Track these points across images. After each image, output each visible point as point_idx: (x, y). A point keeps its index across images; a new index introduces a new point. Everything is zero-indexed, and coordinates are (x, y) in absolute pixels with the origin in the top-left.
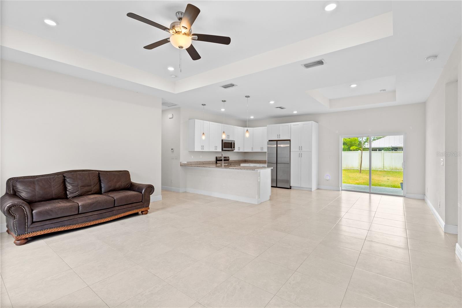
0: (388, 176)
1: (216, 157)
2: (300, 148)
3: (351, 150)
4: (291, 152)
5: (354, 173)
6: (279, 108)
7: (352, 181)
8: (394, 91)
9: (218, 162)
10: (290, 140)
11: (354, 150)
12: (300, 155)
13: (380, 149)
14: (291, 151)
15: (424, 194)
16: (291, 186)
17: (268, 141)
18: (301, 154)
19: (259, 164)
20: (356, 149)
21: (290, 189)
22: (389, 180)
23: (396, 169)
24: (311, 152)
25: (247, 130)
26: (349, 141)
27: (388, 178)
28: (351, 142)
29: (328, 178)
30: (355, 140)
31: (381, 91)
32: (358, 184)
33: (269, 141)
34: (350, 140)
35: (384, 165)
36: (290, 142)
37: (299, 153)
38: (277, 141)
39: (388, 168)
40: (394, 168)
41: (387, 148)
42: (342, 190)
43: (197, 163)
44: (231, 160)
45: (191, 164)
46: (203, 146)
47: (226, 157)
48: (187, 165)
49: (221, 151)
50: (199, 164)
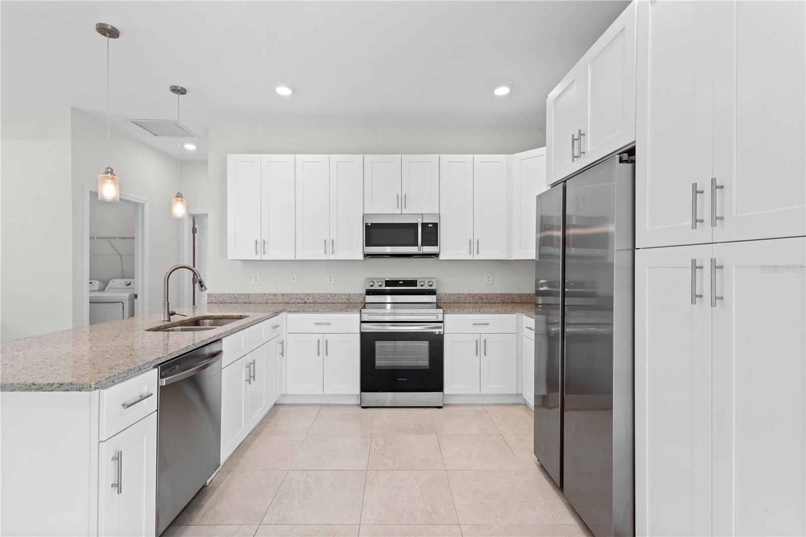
9: (368, 298)
43: (275, 301)
44: (450, 294)
45: (248, 303)
46: (264, 243)
47: (413, 283)
48: (231, 303)
49: (361, 257)
50: (285, 303)
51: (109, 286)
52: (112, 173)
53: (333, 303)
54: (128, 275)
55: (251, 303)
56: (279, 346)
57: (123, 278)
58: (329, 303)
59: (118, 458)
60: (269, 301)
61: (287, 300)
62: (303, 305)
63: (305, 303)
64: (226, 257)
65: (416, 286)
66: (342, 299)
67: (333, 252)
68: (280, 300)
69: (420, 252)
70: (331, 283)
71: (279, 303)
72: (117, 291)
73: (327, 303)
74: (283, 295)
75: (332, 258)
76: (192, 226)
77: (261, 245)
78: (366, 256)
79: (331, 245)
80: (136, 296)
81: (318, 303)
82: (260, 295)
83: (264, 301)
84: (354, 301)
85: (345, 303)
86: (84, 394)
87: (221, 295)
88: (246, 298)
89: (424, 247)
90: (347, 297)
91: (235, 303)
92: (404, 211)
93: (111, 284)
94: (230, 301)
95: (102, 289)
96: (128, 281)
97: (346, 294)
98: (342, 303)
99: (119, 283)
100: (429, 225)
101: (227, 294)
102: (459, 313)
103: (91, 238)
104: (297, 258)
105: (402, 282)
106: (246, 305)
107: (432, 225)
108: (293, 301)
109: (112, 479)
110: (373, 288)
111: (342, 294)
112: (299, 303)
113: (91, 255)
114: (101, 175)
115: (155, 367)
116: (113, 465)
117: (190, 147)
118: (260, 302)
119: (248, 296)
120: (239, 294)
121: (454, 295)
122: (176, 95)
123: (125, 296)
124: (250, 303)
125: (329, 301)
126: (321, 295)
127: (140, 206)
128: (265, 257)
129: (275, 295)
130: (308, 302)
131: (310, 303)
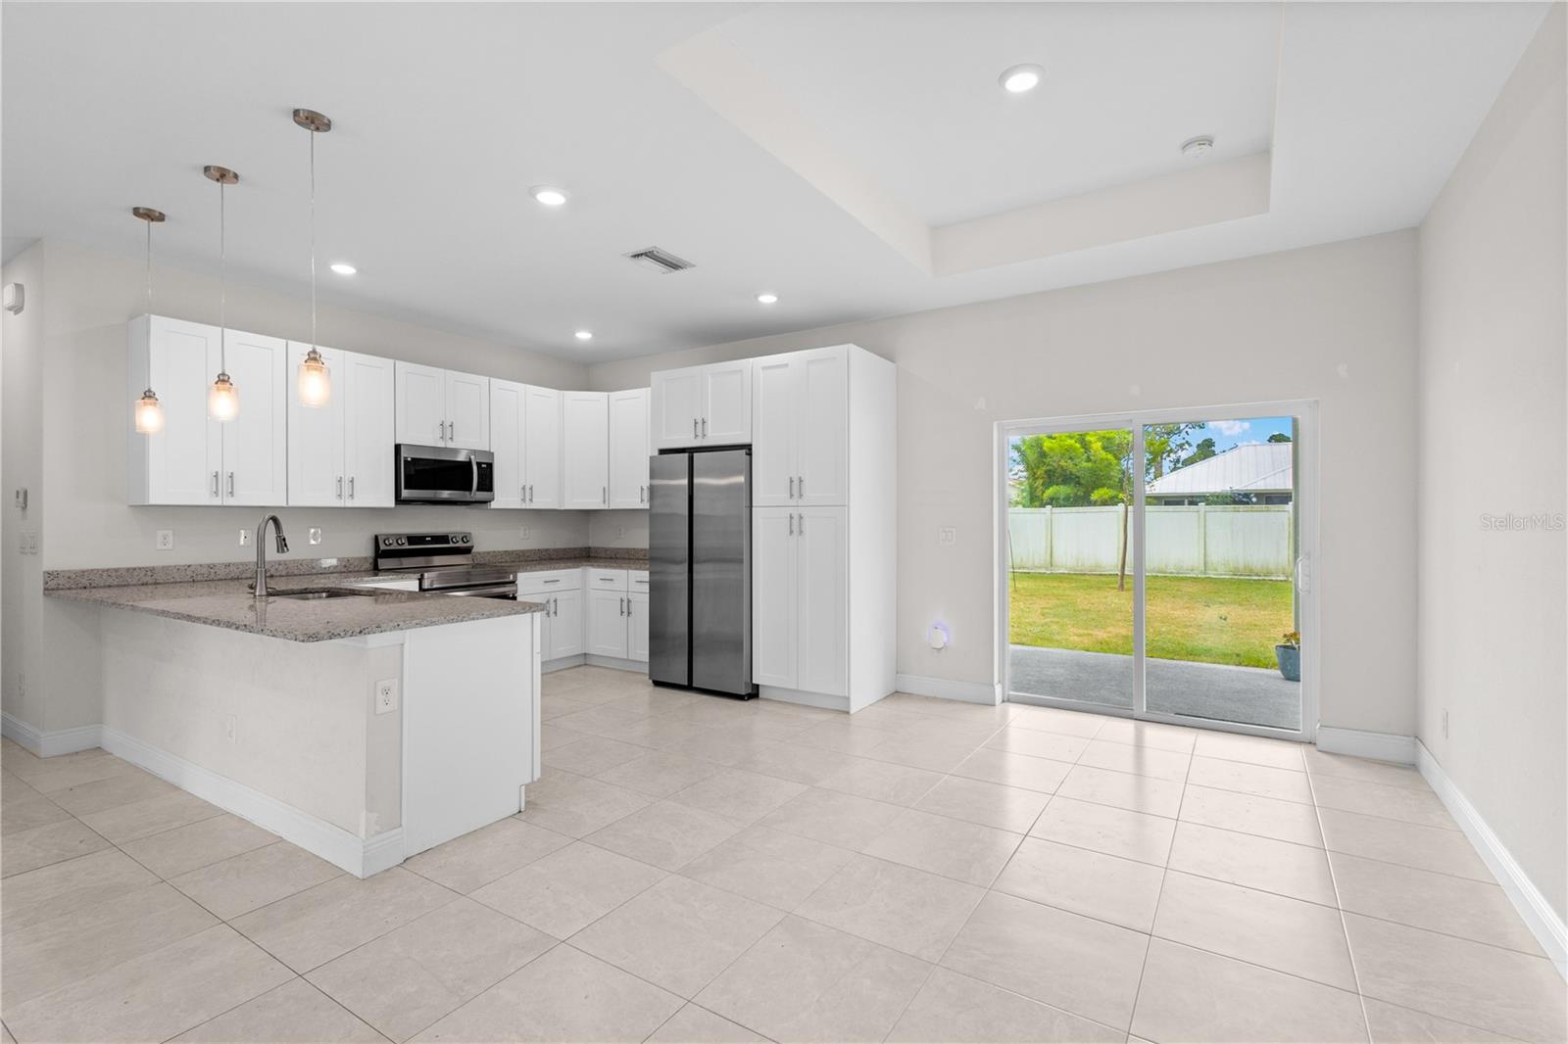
0: (1221, 600)
1: (376, 537)
2: (796, 487)
3: (1095, 504)
4: (753, 509)
5: (1099, 588)
6: (646, 262)
7: (1081, 631)
8: (1263, 153)
9: (383, 563)
10: (748, 448)
11: (1104, 503)
12: (795, 526)
13: (1193, 500)
14: (754, 505)
15: (1417, 737)
16: (758, 686)
17: (656, 453)
18: (801, 517)
19: (621, 567)
20: (1112, 498)
21: (752, 703)
22: (1225, 619)
23: (1251, 573)
24: (845, 506)
25: (313, 357)
26: (1089, 469)
27: (1223, 611)
28: (1093, 472)
29: (941, 639)
30: (1107, 467)
31: (1185, 147)
32: (1104, 647)
33: (662, 452)
34: (1090, 464)
35: (1208, 559)
36: (750, 454)
37: (791, 510)
38: (691, 451)
39: (1221, 570)
40: (1241, 566)
41: (1218, 497)
42: (1007, 700)
43: (212, 576)
44: (484, 553)
45: (151, 584)
46: (230, 477)
47: (444, 539)
48: (109, 586)
49: (390, 504)
50: (232, 579)
55: (159, 584)
60: (199, 578)
65: (446, 543)
67: (352, 496)
69: (473, 498)
71: (221, 580)
73: (311, 574)
74: (228, 565)
75: (349, 504)
77: (224, 480)
79: (349, 485)
81: (295, 575)
83: (188, 578)
84: (357, 569)
88: (145, 575)
89: (478, 492)
90: (344, 563)
91: (118, 586)
92: (450, 445)
94: (108, 584)
97: (343, 559)
101: (98, 570)
104: (291, 504)
105: (431, 539)
106: (145, 589)
107: (486, 466)
108: (249, 575)
110: (388, 548)
118: (179, 580)
119: (151, 571)
120: (128, 569)
121: (488, 553)
122: (142, 221)
124: (156, 584)
125: (314, 571)
126: (303, 563)
130: (278, 574)
131: (280, 576)
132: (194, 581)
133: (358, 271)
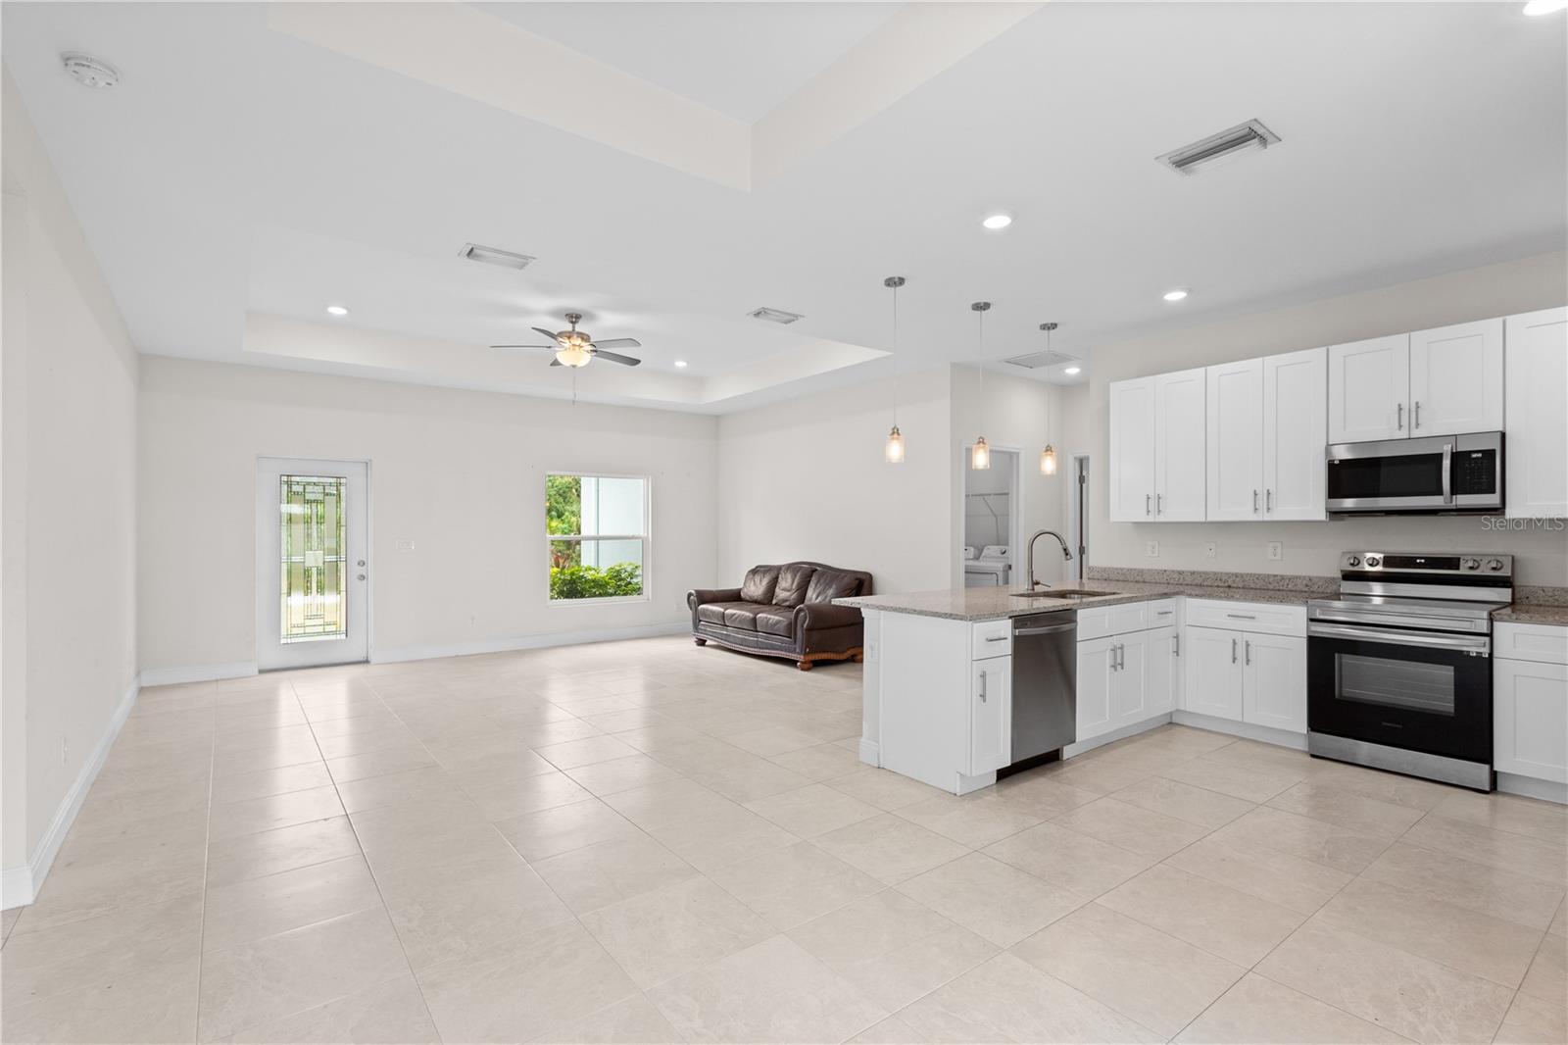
9: (1346, 587)
43: (1181, 581)
44: (1554, 589)
45: (1142, 583)
46: (1159, 498)
47: (1453, 562)
49: (1322, 516)
50: (1196, 585)
51: (983, 554)
52: (983, 443)
53: (1279, 590)
54: (1002, 540)
55: (1146, 583)
56: (1172, 642)
57: (998, 544)
58: (1273, 590)
59: (983, 676)
60: (1172, 581)
61: (1199, 581)
62: (1227, 590)
63: (1229, 587)
64: (1109, 517)
65: (1458, 569)
66: (1296, 585)
67: (1269, 509)
68: (1189, 580)
69: (1453, 505)
70: (1276, 558)
71: (1188, 585)
72: (991, 561)
73: (1268, 590)
74: (1193, 573)
75: (1267, 517)
76: (1078, 474)
77: (1156, 501)
78: (1335, 514)
79: (1265, 499)
80: (1010, 567)
81: (1252, 589)
82: (1158, 572)
83: (1164, 581)
84: (1319, 589)
85: (1301, 591)
86: (963, 623)
87: (1104, 570)
88: (1139, 575)
89: (1458, 496)
90: (1304, 582)
91: (1123, 581)
92: (1416, 433)
93: (985, 551)
94: (1117, 579)
95: (977, 558)
96: (1003, 548)
97: (1304, 577)
98: (1296, 591)
99: (992, 550)
100: (1474, 456)
101: (1113, 569)
102: (1530, 621)
103: (967, 496)
104: (1209, 519)
105: (1423, 561)
106: (1138, 585)
107: (1480, 455)
108: (1209, 584)
109: (980, 692)
110: (1356, 569)
111: (1297, 577)
112: (1218, 586)
113: (966, 516)
114: (974, 446)
115: (1010, 617)
116: (980, 680)
117: (1073, 371)
118: (1158, 582)
119: (1141, 572)
120: (1130, 570)
122: (1046, 332)
123: (999, 566)
125: (1271, 587)
126: (1258, 577)
127: (1015, 457)
128: (1161, 518)
129: (1180, 573)
130: (1235, 585)
131: (1237, 588)
132: (1168, 584)
133: (1188, 293)
